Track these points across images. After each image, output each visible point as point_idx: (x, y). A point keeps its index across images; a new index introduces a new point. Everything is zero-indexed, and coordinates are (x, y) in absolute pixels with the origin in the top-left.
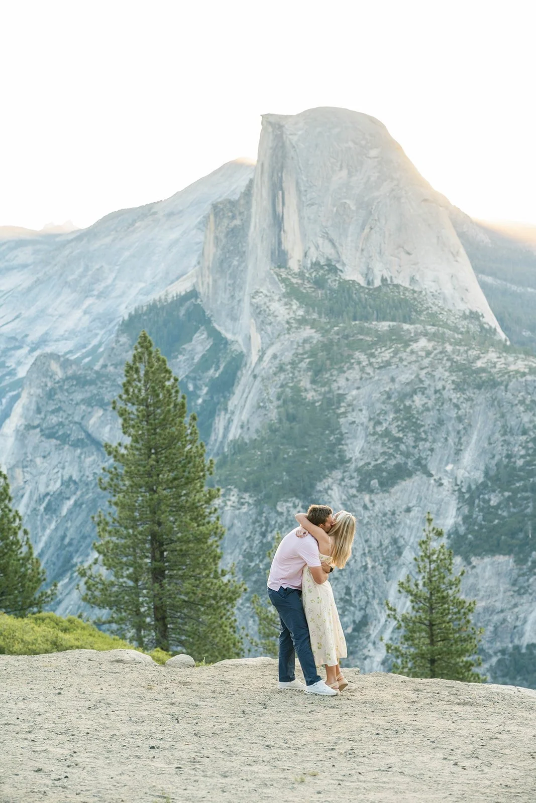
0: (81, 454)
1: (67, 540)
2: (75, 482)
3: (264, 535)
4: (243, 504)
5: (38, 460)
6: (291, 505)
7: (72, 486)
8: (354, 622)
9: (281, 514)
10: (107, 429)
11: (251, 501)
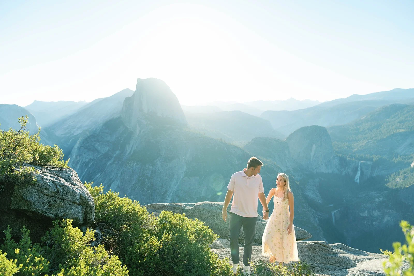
0: (93, 153)
1: (90, 173)
2: (92, 159)
3: (143, 172)
4: (138, 165)
5: (83, 154)
6: (149, 165)
7: (91, 160)
8: (164, 191)
9: (147, 167)
10: (100, 147)
11: (140, 164)
